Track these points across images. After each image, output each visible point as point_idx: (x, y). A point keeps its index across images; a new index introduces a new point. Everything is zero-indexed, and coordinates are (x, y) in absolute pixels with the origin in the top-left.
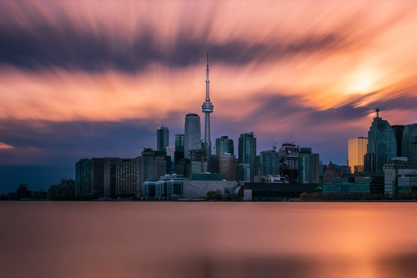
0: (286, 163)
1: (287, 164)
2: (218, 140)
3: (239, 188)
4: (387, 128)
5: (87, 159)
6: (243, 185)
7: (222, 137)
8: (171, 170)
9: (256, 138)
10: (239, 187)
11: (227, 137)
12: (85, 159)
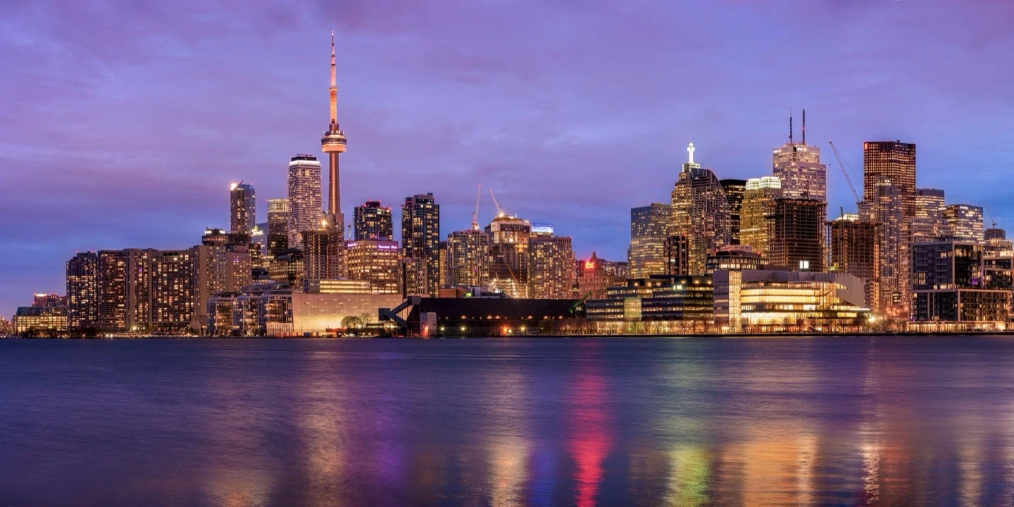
0: (503, 256)
1: (505, 259)
2: (358, 211)
3: (410, 311)
4: (712, 185)
5: (89, 252)
6: (418, 303)
7: (367, 203)
8: (262, 273)
9: (438, 206)
10: (410, 308)
11: (377, 204)
12: (85, 254)
